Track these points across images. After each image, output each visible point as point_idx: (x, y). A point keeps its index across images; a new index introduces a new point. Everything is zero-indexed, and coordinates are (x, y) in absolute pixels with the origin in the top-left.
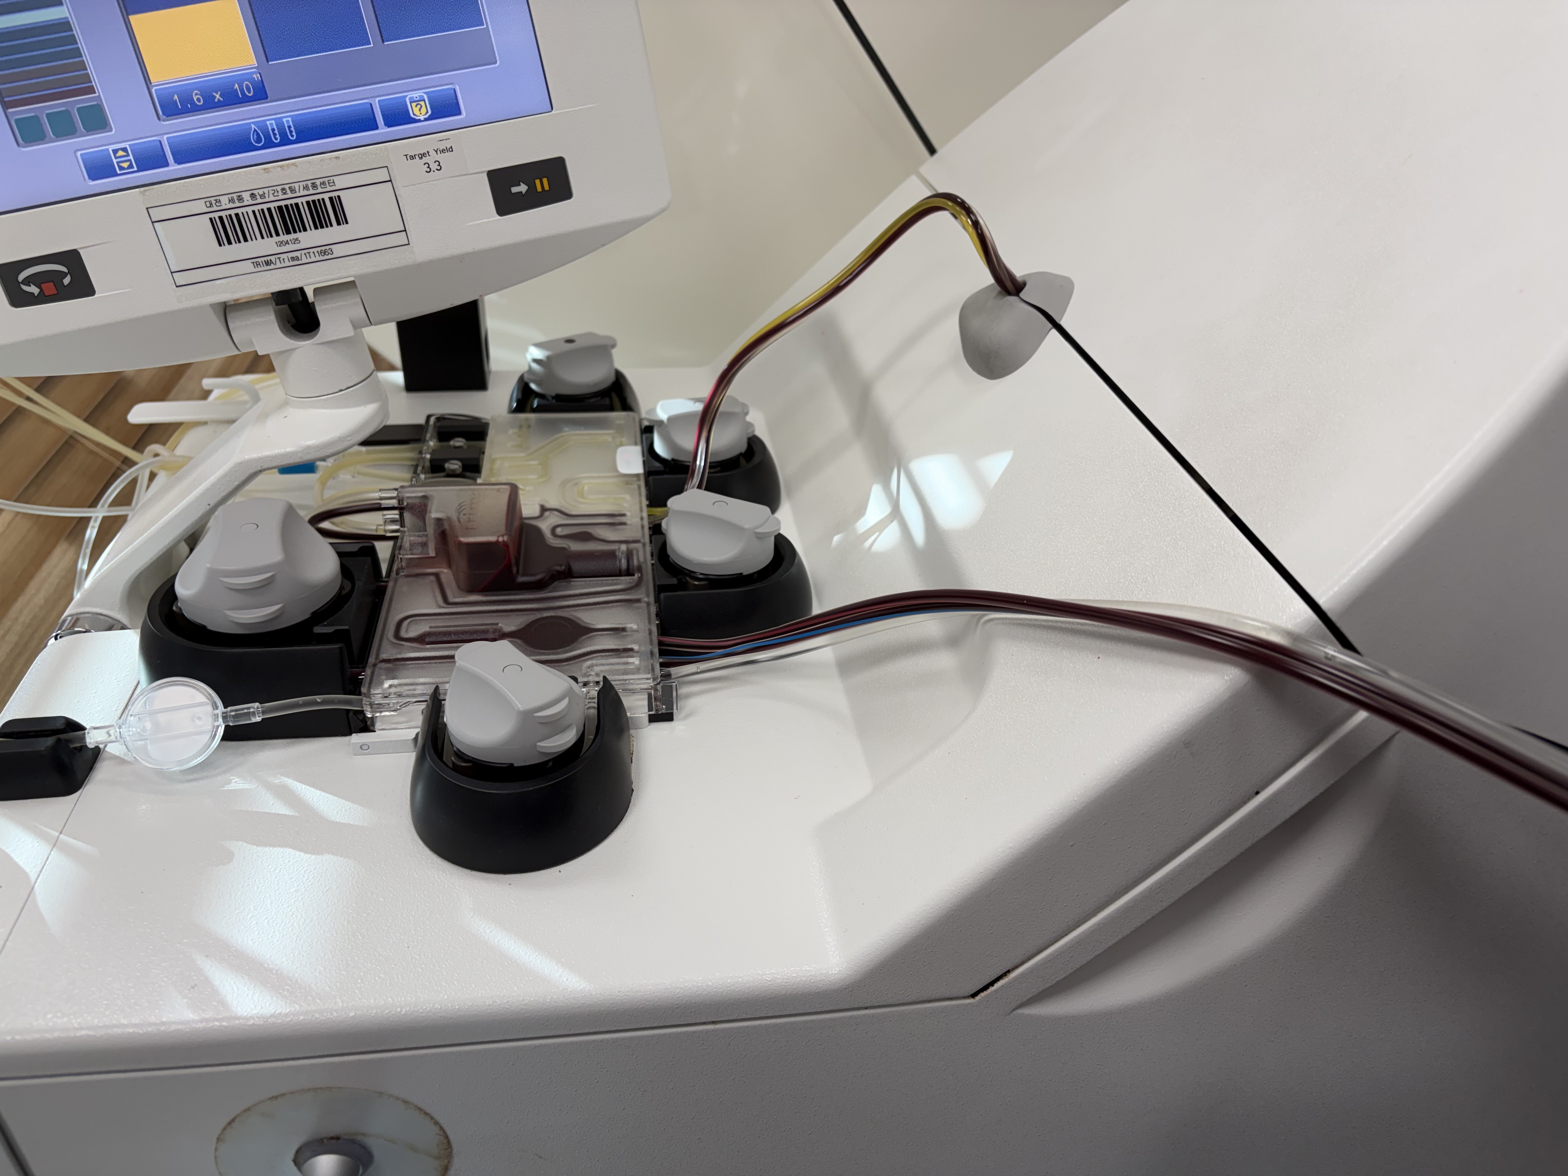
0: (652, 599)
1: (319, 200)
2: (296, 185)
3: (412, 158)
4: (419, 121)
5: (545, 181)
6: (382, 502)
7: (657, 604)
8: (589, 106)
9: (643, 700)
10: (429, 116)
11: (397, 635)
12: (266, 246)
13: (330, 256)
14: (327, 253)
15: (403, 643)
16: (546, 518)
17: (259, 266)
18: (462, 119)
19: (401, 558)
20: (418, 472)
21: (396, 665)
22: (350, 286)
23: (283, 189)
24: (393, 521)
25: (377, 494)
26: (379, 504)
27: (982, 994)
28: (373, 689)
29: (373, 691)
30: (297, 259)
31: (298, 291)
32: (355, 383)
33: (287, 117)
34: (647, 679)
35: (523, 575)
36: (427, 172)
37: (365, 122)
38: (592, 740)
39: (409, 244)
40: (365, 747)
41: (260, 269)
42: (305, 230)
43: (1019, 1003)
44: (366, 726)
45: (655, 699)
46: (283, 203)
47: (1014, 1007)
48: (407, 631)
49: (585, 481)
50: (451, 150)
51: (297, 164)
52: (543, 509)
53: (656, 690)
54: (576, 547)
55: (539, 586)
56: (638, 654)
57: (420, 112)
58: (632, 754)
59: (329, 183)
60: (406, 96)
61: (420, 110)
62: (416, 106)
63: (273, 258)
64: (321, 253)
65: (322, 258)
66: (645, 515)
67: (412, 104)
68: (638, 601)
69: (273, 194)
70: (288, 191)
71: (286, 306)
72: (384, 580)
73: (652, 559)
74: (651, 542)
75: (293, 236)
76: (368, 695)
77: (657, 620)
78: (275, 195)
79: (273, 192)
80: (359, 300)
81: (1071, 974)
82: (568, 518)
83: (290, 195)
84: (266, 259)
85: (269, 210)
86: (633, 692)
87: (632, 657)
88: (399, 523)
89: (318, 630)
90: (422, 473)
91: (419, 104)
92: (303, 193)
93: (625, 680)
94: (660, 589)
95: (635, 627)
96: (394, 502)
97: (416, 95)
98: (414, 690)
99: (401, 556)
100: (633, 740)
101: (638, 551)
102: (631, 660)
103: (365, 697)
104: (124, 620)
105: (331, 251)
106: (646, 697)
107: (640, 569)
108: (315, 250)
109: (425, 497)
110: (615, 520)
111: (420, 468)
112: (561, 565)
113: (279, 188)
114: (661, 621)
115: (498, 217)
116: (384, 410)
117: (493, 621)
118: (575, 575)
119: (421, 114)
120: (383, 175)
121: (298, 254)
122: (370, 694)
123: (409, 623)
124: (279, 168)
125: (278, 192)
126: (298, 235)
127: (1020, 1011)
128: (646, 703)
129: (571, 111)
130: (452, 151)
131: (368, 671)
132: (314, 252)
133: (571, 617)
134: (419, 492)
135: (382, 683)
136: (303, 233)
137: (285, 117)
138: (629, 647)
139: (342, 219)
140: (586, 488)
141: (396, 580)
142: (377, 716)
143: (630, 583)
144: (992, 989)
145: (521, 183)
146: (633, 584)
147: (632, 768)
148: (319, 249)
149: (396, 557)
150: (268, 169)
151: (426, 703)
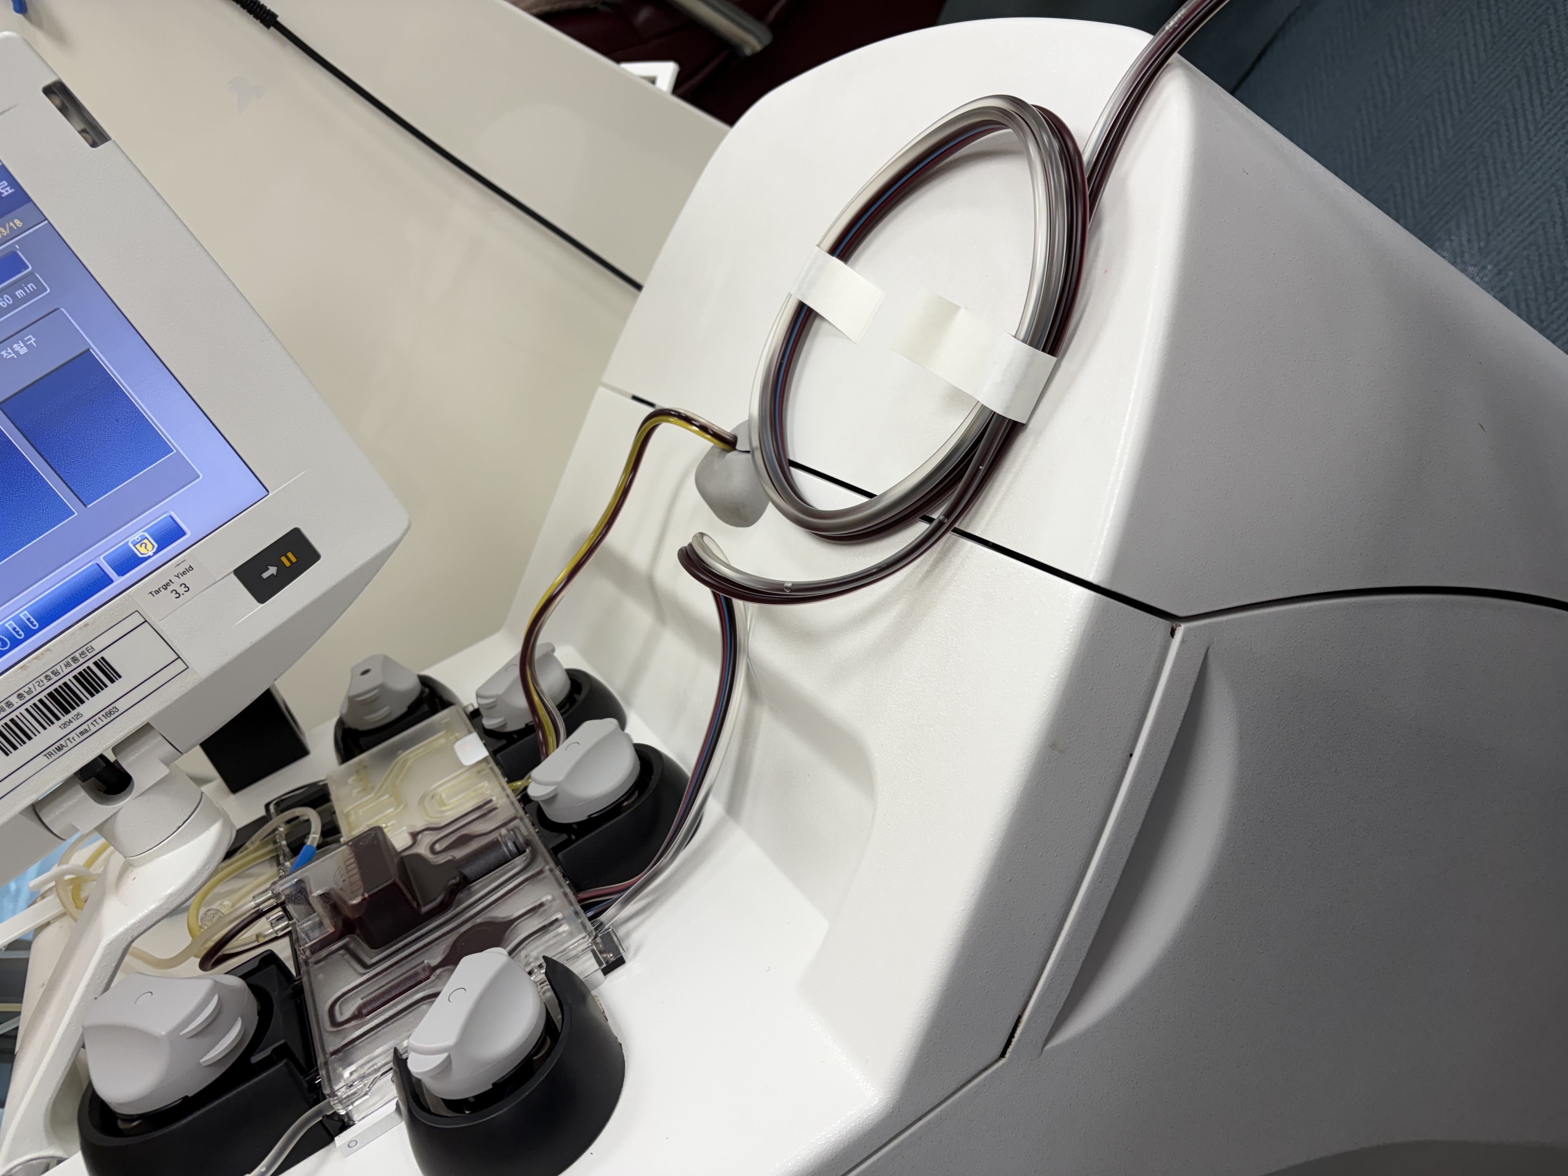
0: (552, 864)
1: (84, 670)
2: (58, 667)
3: (157, 592)
4: (150, 557)
5: (290, 555)
6: (261, 907)
7: (560, 866)
8: (300, 475)
9: (590, 958)
10: (157, 549)
11: (334, 1023)
12: (53, 733)
13: (117, 714)
14: (112, 713)
15: (345, 1026)
16: (420, 841)
17: (52, 755)
18: (188, 538)
19: (303, 950)
20: (282, 862)
21: (345, 1053)
22: (146, 729)
23: (46, 677)
24: (279, 919)
25: (253, 903)
26: (258, 910)
27: (1010, 1050)
28: (336, 1085)
29: (336, 1088)
30: (86, 731)
31: (100, 759)
32: (190, 814)
33: (22, 611)
34: (584, 938)
35: (425, 905)
36: (177, 598)
37: (100, 581)
38: (561, 1020)
39: (188, 668)
40: (353, 1144)
41: (54, 757)
42: (82, 702)
43: (1043, 1039)
44: (344, 1124)
45: (601, 953)
46: (51, 689)
47: (1042, 1046)
48: (341, 1014)
49: (441, 789)
50: (191, 569)
51: (51, 648)
52: (414, 835)
53: (596, 944)
54: (459, 853)
55: (443, 907)
56: (564, 921)
57: (147, 549)
58: (604, 1012)
59: (88, 651)
60: (127, 542)
61: (146, 548)
62: (141, 546)
63: (62, 742)
64: (107, 715)
65: (109, 719)
66: (509, 791)
67: (137, 546)
68: (541, 872)
69: (38, 685)
70: (52, 676)
71: (93, 778)
72: (296, 979)
73: (535, 828)
74: (526, 813)
75: (73, 713)
76: (333, 1094)
77: (567, 880)
78: (40, 685)
79: (38, 683)
80: (161, 738)
81: (1072, 990)
82: (440, 831)
83: (55, 679)
84: (56, 746)
85: (41, 701)
86: (577, 957)
87: (560, 926)
88: (286, 918)
89: (255, 1059)
90: (286, 861)
91: (143, 543)
92: (66, 671)
93: (565, 950)
94: (555, 851)
95: (549, 897)
96: (272, 902)
97: (136, 537)
98: (375, 1064)
99: (302, 947)
100: (598, 1000)
101: (518, 828)
102: (561, 930)
103: (330, 1097)
104: (59, 1153)
105: (116, 709)
106: (591, 954)
107: (528, 843)
108: (100, 715)
109: (300, 881)
110: (485, 809)
111: (281, 858)
112: (455, 878)
113: (42, 677)
114: (570, 880)
115: (262, 605)
116: (227, 822)
117: (419, 961)
118: (472, 880)
119: (148, 550)
120: (137, 619)
121: (85, 726)
122: (334, 1092)
123: (340, 1005)
124: (35, 660)
125: (42, 681)
126: (78, 710)
127: (1048, 1046)
128: (593, 961)
129: (286, 486)
130: (193, 569)
131: (323, 1072)
132: (99, 718)
133: (488, 920)
134: (293, 880)
135: (341, 1076)
136: (82, 706)
137: (20, 613)
138: (554, 918)
139: (113, 675)
140: (443, 796)
141: (308, 973)
142: (350, 1110)
143: (526, 860)
144: (1014, 1040)
145: (269, 567)
146: (528, 860)
147: (610, 1024)
148: (103, 713)
149: (297, 950)
150: (24, 666)
151: (392, 1071)
